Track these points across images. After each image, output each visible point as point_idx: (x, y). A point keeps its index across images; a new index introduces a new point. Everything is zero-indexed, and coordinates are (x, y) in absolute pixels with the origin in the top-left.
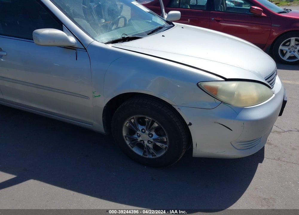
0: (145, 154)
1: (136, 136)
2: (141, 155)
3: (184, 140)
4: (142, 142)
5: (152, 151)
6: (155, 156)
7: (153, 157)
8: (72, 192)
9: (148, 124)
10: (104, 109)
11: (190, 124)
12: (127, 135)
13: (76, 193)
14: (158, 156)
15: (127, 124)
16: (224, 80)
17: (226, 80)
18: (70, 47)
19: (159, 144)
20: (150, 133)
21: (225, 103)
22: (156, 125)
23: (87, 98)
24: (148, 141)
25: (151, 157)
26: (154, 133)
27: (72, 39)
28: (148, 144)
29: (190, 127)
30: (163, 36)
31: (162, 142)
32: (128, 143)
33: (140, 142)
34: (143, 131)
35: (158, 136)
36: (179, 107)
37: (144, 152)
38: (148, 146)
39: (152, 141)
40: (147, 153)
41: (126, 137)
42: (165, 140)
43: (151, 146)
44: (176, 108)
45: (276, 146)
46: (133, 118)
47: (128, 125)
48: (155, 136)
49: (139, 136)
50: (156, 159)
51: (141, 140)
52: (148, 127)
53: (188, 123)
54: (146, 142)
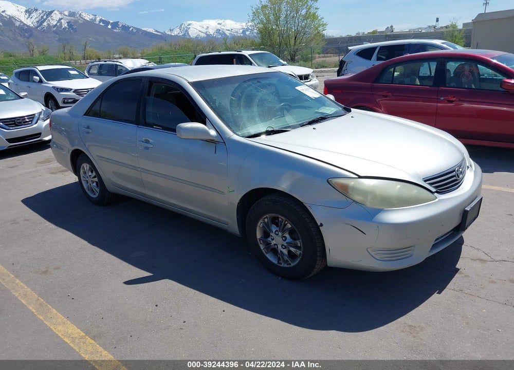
0: (280, 262)
1: (270, 239)
2: (276, 263)
3: (318, 244)
4: (276, 246)
5: (286, 258)
6: (290, 264)
7: (288, 266)
8: (193, 291)
9: (281, 224)
10: (238, 206)
11: (322, 225)
12: (261, 237)
13: (197, 292)
14: (292, 265)
15: (260, 224)
16: (357, 177)
17: (360, 177)
18: (211, 141)
19: (293, 249)
20: (284, 235)
21: (357, 202)
22: (289, 226)
23: (223, 193)
24: (282, 245)
25: (286, 266)
26: (287, 235)
27: (213, 133)
28: (282, 250)
29: (321, 228)
30: (314, 129)
31: (296, 247)
32: (262, 247)
33: (274, 247)
34: (277, 233)
35: (292, 240)
36: (310, 205)
37: (279, 259)
38: (281, 251)
39: (285, 245)
40: (281, 261)
41: (260, 240)
42: (299, 245)
43: (285, 252)
44: (307, 206)
45: (466, 276)
46: (267, 218)
47: (261, 226)
48: (289, 239)
49: (273, 239)
50: (291, 268)
51: (275, 244)
52: (282, 228)
53: (319, 224)
54: (280, 247)
